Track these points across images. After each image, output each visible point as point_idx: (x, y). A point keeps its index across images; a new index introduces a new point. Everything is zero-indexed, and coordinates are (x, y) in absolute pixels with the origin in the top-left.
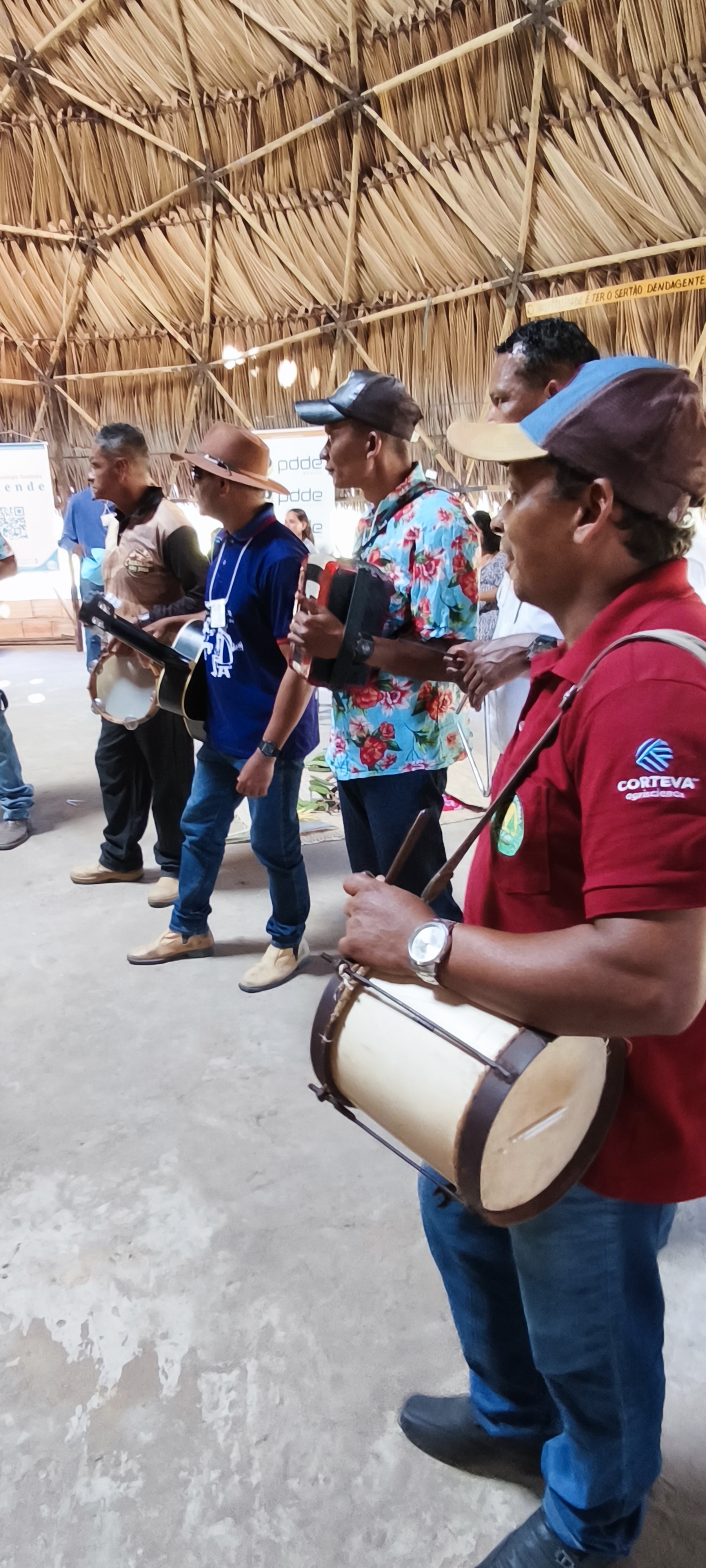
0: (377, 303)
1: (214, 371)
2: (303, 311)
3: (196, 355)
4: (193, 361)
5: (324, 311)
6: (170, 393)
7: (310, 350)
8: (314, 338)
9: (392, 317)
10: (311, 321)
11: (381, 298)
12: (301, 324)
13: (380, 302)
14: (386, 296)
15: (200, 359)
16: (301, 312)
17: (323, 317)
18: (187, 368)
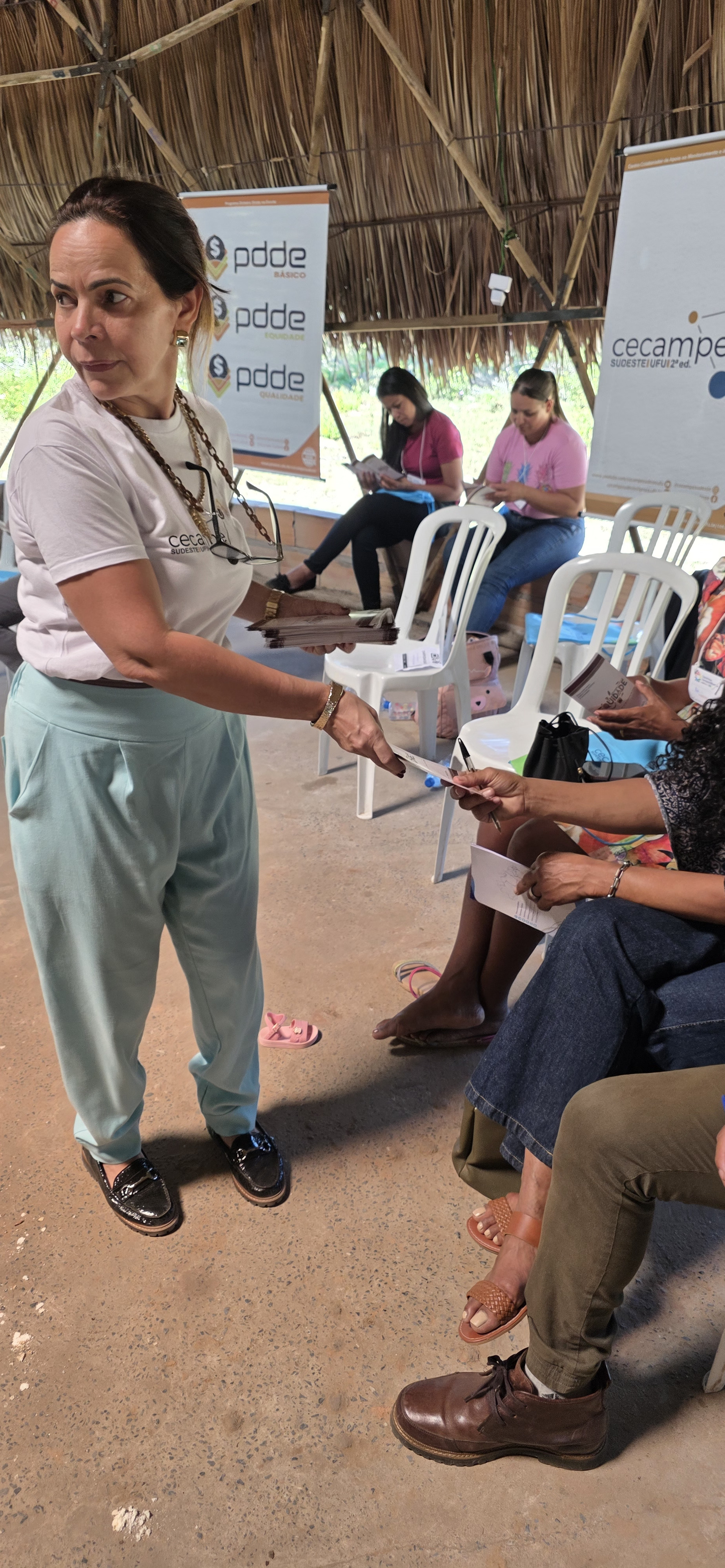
1: (129, 76)
3: (93, 40)
4: (92, 57)
6: (64, 126)
15: (100, 51)
18: (81, 71)
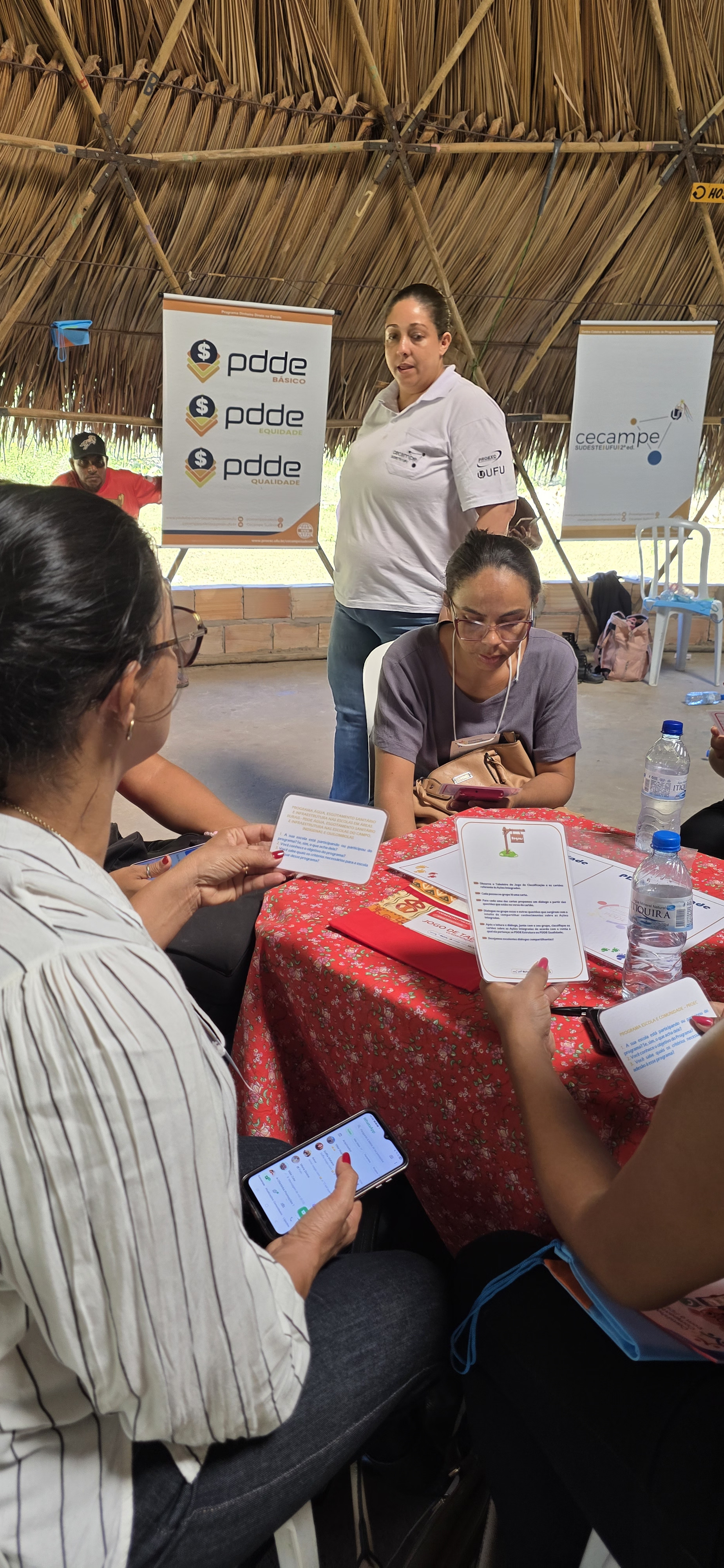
0: (462, 127)
2: (333, 107)
5: (369, 115)
7: (318, 178)
8: (333, 155)
9: (476, 154)
10: (342, 128)
11: (469, 121)
12: (318, 129)
13: (466, 128)
14: (480, 120)
16: (329, 105)
17: (364, 126)
